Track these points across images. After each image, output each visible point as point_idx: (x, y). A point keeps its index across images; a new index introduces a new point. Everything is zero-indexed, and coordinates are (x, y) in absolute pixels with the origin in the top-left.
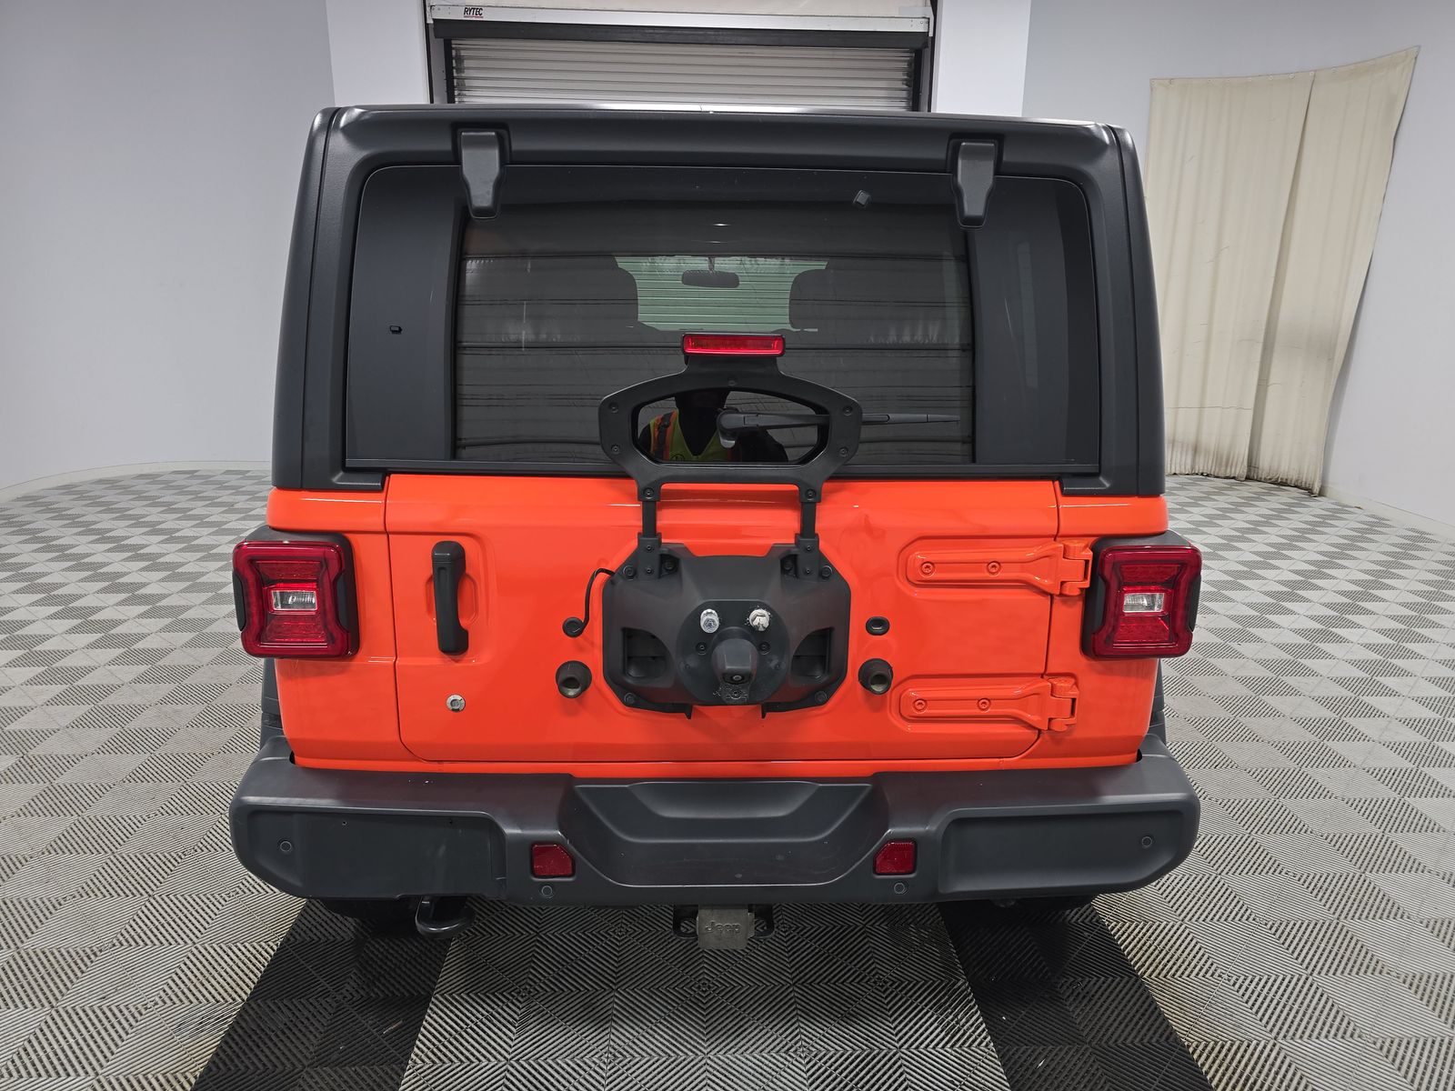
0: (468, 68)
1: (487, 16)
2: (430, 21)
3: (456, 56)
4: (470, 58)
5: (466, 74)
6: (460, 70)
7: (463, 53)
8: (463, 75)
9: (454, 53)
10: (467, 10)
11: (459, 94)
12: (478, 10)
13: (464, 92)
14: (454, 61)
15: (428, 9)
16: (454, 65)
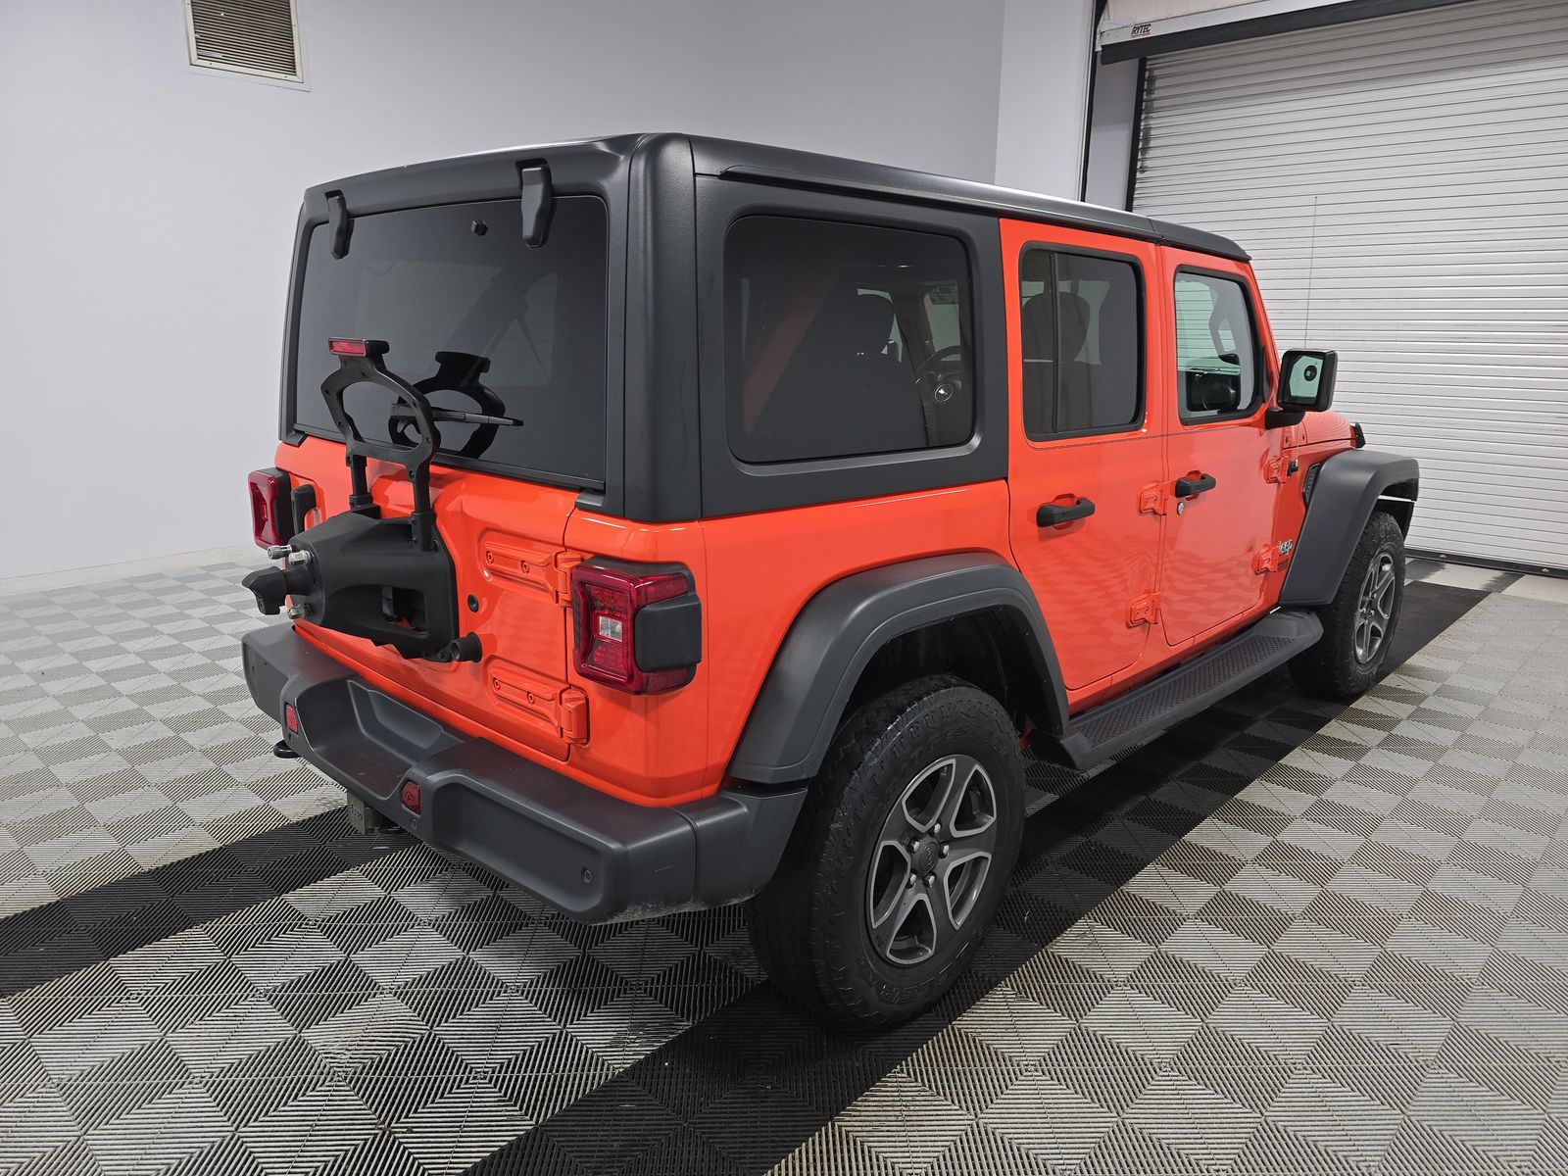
0: (1159, 88)
1: (1155, 31)
2: (1099, 49)
3: (1149, 76)
4: (1162, 77)
5: (1157, 94)
6: (1150, 91)
7: (1156, 73)
8: (1153, 96)
9: (1147, 74)
10: (1136, 29)
11: (1146, 118)
12: (1146, 26)
13: (1151, 115)
14: (1146, 83)
15: (1098, 37)
16: (1145, 87)
